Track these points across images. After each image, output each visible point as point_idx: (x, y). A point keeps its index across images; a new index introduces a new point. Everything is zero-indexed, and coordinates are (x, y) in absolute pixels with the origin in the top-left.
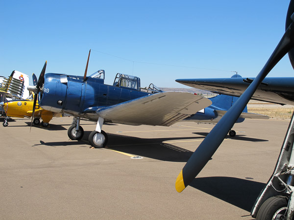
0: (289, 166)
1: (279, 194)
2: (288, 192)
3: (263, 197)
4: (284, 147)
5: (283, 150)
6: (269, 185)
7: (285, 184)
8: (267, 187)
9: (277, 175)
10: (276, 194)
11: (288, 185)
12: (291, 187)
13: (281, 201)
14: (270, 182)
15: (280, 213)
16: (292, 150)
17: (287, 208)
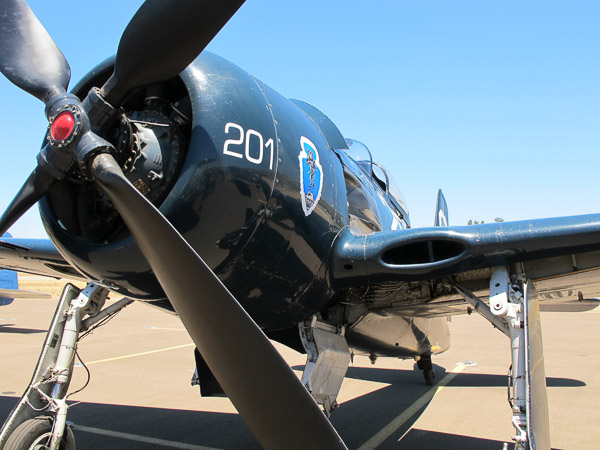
0: (55, 370)
1: (39, 414)
2: (53, 410)
3: (13, 422)
4: (48, 342)
5: (47, 346)
6: (23, 401)
7: (49, 398)
8: (20, 405)
9: (35, 386)
10: (34, 415)
11: (54, 399)
12: (57, 401)
13: (42, 424)
14: (25, 399)
15: (40, 443)
16: (60, 345)
17: (50, 434)
